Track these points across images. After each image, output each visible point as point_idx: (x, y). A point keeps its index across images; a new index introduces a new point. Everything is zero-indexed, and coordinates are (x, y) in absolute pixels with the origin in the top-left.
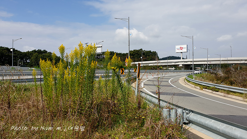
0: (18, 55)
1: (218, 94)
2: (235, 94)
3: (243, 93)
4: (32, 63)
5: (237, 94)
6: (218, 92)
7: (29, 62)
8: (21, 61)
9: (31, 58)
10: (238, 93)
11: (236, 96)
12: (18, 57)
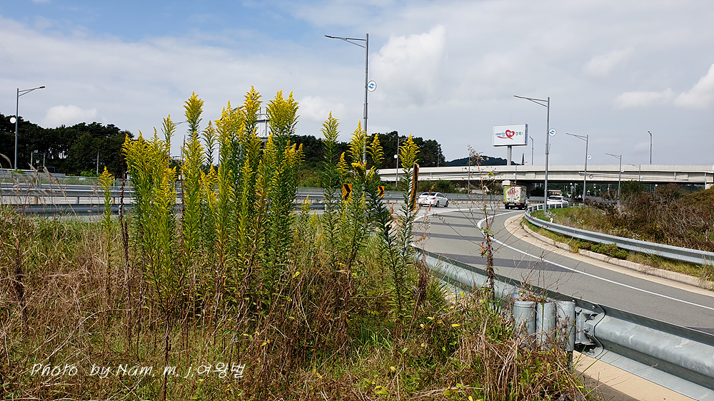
0: (31, 137)
1: (625, 265)
2: (677, 268)
3: (700, 265)
4: (71, 161)
5: (682, 267)
6: (624, 259)
7: (63, 159)
8: (40, 155)
9: (69, 147)
10: (686, 263)
11: (679, 274)
12: (30, 144)
